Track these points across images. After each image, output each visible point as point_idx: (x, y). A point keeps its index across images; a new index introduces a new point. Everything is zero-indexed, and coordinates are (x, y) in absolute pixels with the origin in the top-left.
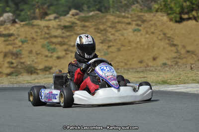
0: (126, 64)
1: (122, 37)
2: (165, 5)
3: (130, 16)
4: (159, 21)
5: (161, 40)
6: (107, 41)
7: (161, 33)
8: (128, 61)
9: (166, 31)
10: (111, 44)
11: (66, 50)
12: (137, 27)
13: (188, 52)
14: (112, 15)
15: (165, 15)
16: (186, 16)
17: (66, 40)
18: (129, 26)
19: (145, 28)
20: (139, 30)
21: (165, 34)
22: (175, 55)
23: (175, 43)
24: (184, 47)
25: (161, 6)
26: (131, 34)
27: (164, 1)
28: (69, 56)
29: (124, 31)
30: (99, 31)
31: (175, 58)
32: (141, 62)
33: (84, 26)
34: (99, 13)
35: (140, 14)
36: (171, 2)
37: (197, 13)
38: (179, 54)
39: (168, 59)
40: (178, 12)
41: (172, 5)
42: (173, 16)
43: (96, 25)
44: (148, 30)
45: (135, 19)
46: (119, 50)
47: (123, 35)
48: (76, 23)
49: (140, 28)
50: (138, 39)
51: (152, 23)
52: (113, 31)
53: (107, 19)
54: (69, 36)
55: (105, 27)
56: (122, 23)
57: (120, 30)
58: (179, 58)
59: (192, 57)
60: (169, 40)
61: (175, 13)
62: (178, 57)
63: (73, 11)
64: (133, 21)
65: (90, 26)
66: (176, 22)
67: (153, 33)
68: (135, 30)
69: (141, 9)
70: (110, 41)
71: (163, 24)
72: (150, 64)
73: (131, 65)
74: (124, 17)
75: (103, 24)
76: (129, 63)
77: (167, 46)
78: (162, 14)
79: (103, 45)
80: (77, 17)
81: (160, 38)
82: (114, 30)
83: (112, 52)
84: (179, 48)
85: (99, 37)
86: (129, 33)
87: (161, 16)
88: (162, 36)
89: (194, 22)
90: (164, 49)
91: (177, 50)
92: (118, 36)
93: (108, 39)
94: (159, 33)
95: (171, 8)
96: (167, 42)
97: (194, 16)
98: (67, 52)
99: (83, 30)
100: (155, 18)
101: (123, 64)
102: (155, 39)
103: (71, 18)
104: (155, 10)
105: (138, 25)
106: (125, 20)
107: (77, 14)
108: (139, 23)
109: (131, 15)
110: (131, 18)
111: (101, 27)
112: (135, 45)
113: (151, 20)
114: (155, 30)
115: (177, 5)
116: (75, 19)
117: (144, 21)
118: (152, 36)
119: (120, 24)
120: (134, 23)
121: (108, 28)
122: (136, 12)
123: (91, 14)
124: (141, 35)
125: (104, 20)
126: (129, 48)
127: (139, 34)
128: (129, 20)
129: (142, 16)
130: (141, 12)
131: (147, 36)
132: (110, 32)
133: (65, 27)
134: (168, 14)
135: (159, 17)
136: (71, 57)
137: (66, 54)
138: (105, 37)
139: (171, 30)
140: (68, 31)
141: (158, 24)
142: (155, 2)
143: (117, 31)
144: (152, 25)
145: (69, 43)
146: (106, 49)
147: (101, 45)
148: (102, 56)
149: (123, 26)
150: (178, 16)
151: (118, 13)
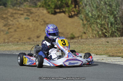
0: (20, 40)
1: (18, 23)
2: (45, 3)
3: (22, 10)
4: (41, 13)
5: (42, 25)
6: (8, 25)
7: (42, 21)
8: (21, 38)
9: (46, 20)
10: (10, 27)
12: (27, 17)
14: (11, 9)
15: (45, 9)
16: (58, 10)
18: (22, 16)
19: (32, 17)
20: (29, 19)
21: (45, 21)
25: (43, 4)
26: (24, 21)
27: (45, 1)
29: (19, 19)
30: (3, 18)
32: (29, 39)
34: (3, 7)
35: (29, 8)
36: (49, 1)
37: (65, 9)
40: (53, 8)
41: (50, 3)
42: (50, 10)
43: (1, 15)
44: (34, 18)
45: (26, 11)
46: (15, 31)
47: (18, 21)
49: (29, 17)
50: (28, 24)
51: (36, 14)
52: (12, 19)
53: (8, 11)
55: (7, 16)
57: (16, 18)
61: (51, 8)
64: (25, 12)
66: (52, 14)
67: (37, 21)
68: (26, 19)
69: (30, 5)
70: (10, 25)
71: (44, 15)
72: (35, 40)
73: (23, 40)
74: (19, 10)
75: (6, 14)
76: (21, 39)
78: (43, 9)
79: (6, 27)
81: (41, 24)
82: (13, 18)
83: (11, 32)
85: (3, 22)
86: (22, 20)
87: (43, 10)
88: (43, 22)
89: (63, 14)
92: (15, 22)
93: (9, 24)
94: (41, 20)
95: (49, 6)
97: (63, 11)
100: (38, 11)
101: (18, 40)
102: (38, 24)
104: (39, 6)
105: (27, 15)
106: (20, 12)
108: (29, 14)
109: (24, 9)
110: (23, 11)
111: (4, 16)
112: (25, 28)
113: (36, 13)
114: (38, 18)
115: (53, 3)
117: (31, 13)
118: (36, 22)
119: (16, 15)
120: (25, 14)
121: (9, 17)
122: (27, 7)
124: (30, 21)
125: (6, 12)
126: (22, 30)
127: (28, 21)
128: (22, 12)
129: (31, 9)
130: (30, 7)
131: (34, 22)
132: (10, 19)
134: (47, 9)
135: (41, 11)
138: (6, 22)
139: (49, 19)
141: (41, 15)
142: (39, 1)
144: (36, 16)
146: (7, 30)
147: (4, 27)
148: (4, 34)
149: (18, 15)
150: (53, 10)
151: (15, 7)
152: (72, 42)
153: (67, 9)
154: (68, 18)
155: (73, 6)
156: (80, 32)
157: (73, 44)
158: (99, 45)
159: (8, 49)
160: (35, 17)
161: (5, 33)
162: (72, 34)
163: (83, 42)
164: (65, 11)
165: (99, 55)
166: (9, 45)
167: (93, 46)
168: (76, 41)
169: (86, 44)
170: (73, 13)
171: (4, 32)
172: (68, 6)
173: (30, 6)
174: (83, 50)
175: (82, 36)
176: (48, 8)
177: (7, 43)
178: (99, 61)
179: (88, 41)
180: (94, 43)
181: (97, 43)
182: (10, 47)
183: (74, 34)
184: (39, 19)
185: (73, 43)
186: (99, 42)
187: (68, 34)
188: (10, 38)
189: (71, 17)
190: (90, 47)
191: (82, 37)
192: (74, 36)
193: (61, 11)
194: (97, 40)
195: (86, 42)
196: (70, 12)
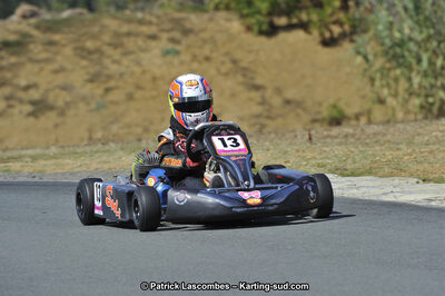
0: (146, 130)
1: (137, 70)
3: (154, 20)
4: (221, 31)
5: (226, 74)
6: (103, 78)
7: (226, 59)
8: (152, 123)
9: (238, 55)
10: (112, 84)
11: (8, 98)
12: (170, 46)
13: (288, 102)
14: (115, 18)
15: (234, 16)
16: (282, 21)
17: (8, 75)
18: (153, 44)
19: (189, 47)
20: (177, 53)
21: (235, 62)
22: (257, 109)
23: (259, 81)
24: (278, 91)
26: (158, 61)
28: (15, 111)
29: (142, 55)
30: (85, 54)
31: (258, 116)
33: (51, 43)
34: (85, 11)
35: (178, 15)
37: (308, 14)
38: (267, 107)
39: (241, 119)
40: (264, 11)
42: (252, 21)
43: (78, 40)
44: (197, 51)
45: (167, 26)
46: (130, 97)
47: (138, 63)
48: (31, 36)
49: (178, 48)
51: (205, 35)
52: (116, 54)
53: (103, 26)
54: (13, 65)
55: (98, 44)
56: (137, 35)
57: (131, 53)
58: (269, 117)
59: (298, 115)
60: (244, 75)
61: (259, 12)
62: (265, 114)
63: (24, 8)
64: (163, 30)
65: (64, 42)
66: (261, 33)
67: (207, 59)
68: (166, 53)
69: (181, 4)
70: (109, 77)
71: (231, 38)
74: (141, 22)
75: (94, 37)
76: (153, 128)
77: (241, 88)
78: (229, 16)
79: (94, 85)
80: (33, 21)
81: (224, 70)
82: (119, 51)
83: (114, 103)
84: (269, 93)
85: (84, 67)
86: (153, 58)
87: (228, 20)
88: (229, 65)
89: (300, 34)
90: (233, 95)
91: (263, 97)
92: (128, 67)
93: (106, 72)
94: (222, 58)
95: (250, 4)
96: (240, 79)
97: (300, 21)
98: (12, 102)
99: (46, 51)
100: (211, 25)
101: (139, 130)
102: (213, 72)
103: (20, 23)
104: (212, 6)
105: (173, 40)
106: (145, 29)
107: (33, 15)
109: (158, 17)
110: (158, 25)
111: (89, 44)
113: (203, 30)
114: (212, 52)
116: (29, 25)
117: (187, 32)
118: (205, 65)
119: (132, 39)
120: (165, 36)
122: (169, 11)
123: (67, 14)
124: (182, 63)
125: (96, 29)
126: (154, 93)
127: (176, 61)
128: (153, 30)
129: (184, 19)
130: (180, 11)
131: (195, 65)
132: (110, 57)
133: (7, 45)
134: (243, 16)
135: (222, 22)
136: (21, 112)
137: (10, 106)
138: (98, 68)
139: (250, 52)
140: (13, 54)
143: (126, 54)
144: (205, 41)
145: (16, 81)
146: (102, 96)
147: (89, 86)
148: (91, 111)
149: (140, 42)
150: (266, 20)
151: (128, 12)
152: (336, 137)
153: (314, 17)
154: (320, 48)
155: (337, 4)
156: (364, 97)
157: (340, 144)
158: (434, 144)
159: (106, 166)
160: (201, 47)
161: (93, 106)
162: (335, 106)
163: (375, 134)
164: (309, 22)
165: (432, 184)
166: (108, 151)
167: (409, 151)
168: (350, 131)
169: (385, 142)
170: (336, 30)
171: (88, 104)
172: (319, 5)
173: (182, 7)
174: (375, 165)
175: (369, 112)
176: (245, 11)
177: (100, 145)
178: (433, 203)
179: (392, 130)
180: (413, 137)
181: (426, 138)
182: (111, 158)
183: (342, 105)
184: (214, 55)
185: (338, 140)
186: (434, 134)
187: (320, 104)
188: (112, 123)
189: (329, 43)
190: (400, 153)
191: (372, 117)
192: (341, 112)
193: (295, 21)
194: (427, 125)
195: (384, 135)
196: (325, 25)
